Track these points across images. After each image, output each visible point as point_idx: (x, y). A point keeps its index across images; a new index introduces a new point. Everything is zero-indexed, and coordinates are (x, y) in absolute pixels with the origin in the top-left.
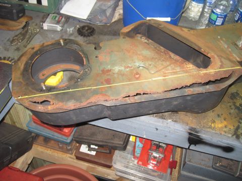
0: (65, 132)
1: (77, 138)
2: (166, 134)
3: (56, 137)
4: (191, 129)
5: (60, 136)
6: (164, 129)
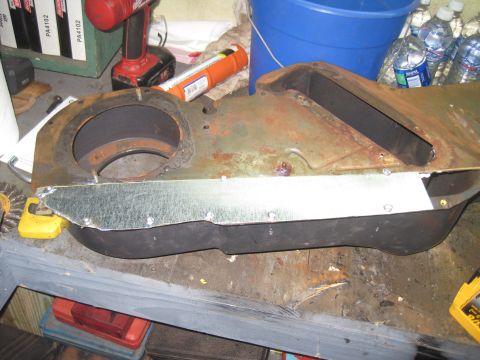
0: (129, 341)
1: (155, 350)
2: (367, 350)
3: (107, 351)
4: (427, 339)
5: (116, 347)
6: (362, 340)
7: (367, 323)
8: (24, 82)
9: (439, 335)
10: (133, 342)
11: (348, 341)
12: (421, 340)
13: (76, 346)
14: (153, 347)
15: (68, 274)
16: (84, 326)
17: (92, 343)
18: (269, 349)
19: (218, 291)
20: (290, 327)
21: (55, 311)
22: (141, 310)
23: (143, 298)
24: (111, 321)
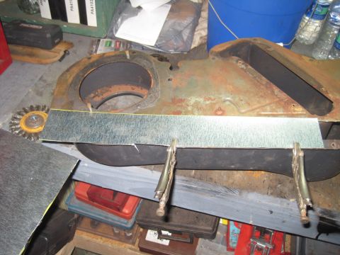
0: (124, 213)
1: (141, 221)
2: (285, 219)
3: (110, 220)
4: (324, 212)
5: (116, 218)
6: (282, 212)
7: (284, 200)
8: (56, 41)
9: (334, 209)
10: (127, 214)
11: (271, 212)
12: (322, 212)
13: (89, 217)
14: (140, 218)
15: (86, 165)
16: (95, 203)
17: (100, 215)
18: (220, 218)
19: (185, 176)
20: (233, 202)
21: (76, 193)
22: (134, 190)
23: (134, 182)
24: (113, 199)
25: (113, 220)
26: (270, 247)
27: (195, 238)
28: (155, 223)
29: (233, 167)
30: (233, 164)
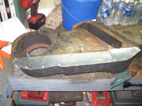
10: (46, 100)
11: (106, 85)
14: (51, 100)
15: (29, 84)
16: (31, 98)
17: (34, 103)
19: (72, 79)
20: (91, 84)
21: (21, 96)
22: (51, 89)
24: (39, 95)
25: (40, 103)
26: (105, 98)
27: (75, 102)
28: (58, 100)
29: (87, 72)
30: (87, 71)
